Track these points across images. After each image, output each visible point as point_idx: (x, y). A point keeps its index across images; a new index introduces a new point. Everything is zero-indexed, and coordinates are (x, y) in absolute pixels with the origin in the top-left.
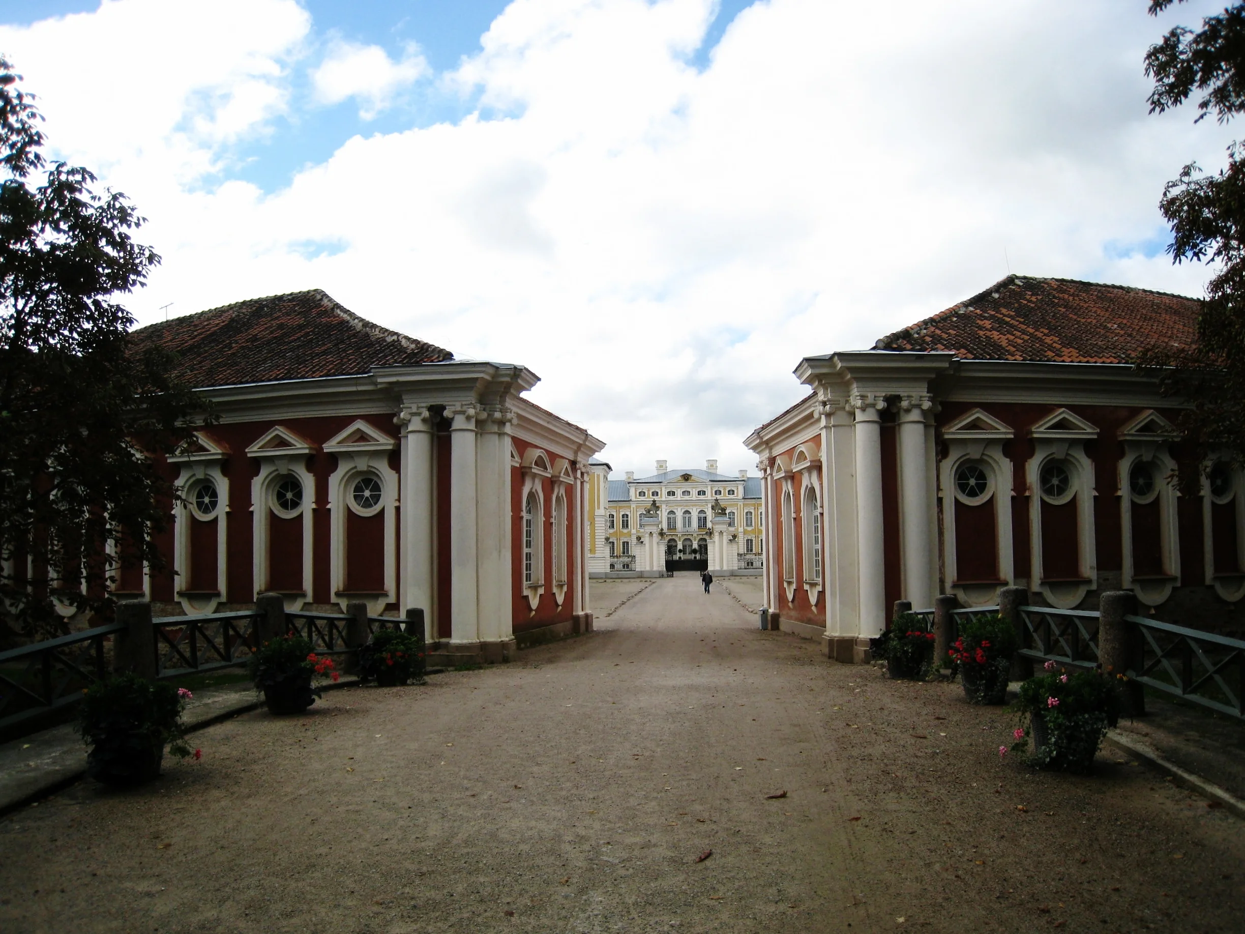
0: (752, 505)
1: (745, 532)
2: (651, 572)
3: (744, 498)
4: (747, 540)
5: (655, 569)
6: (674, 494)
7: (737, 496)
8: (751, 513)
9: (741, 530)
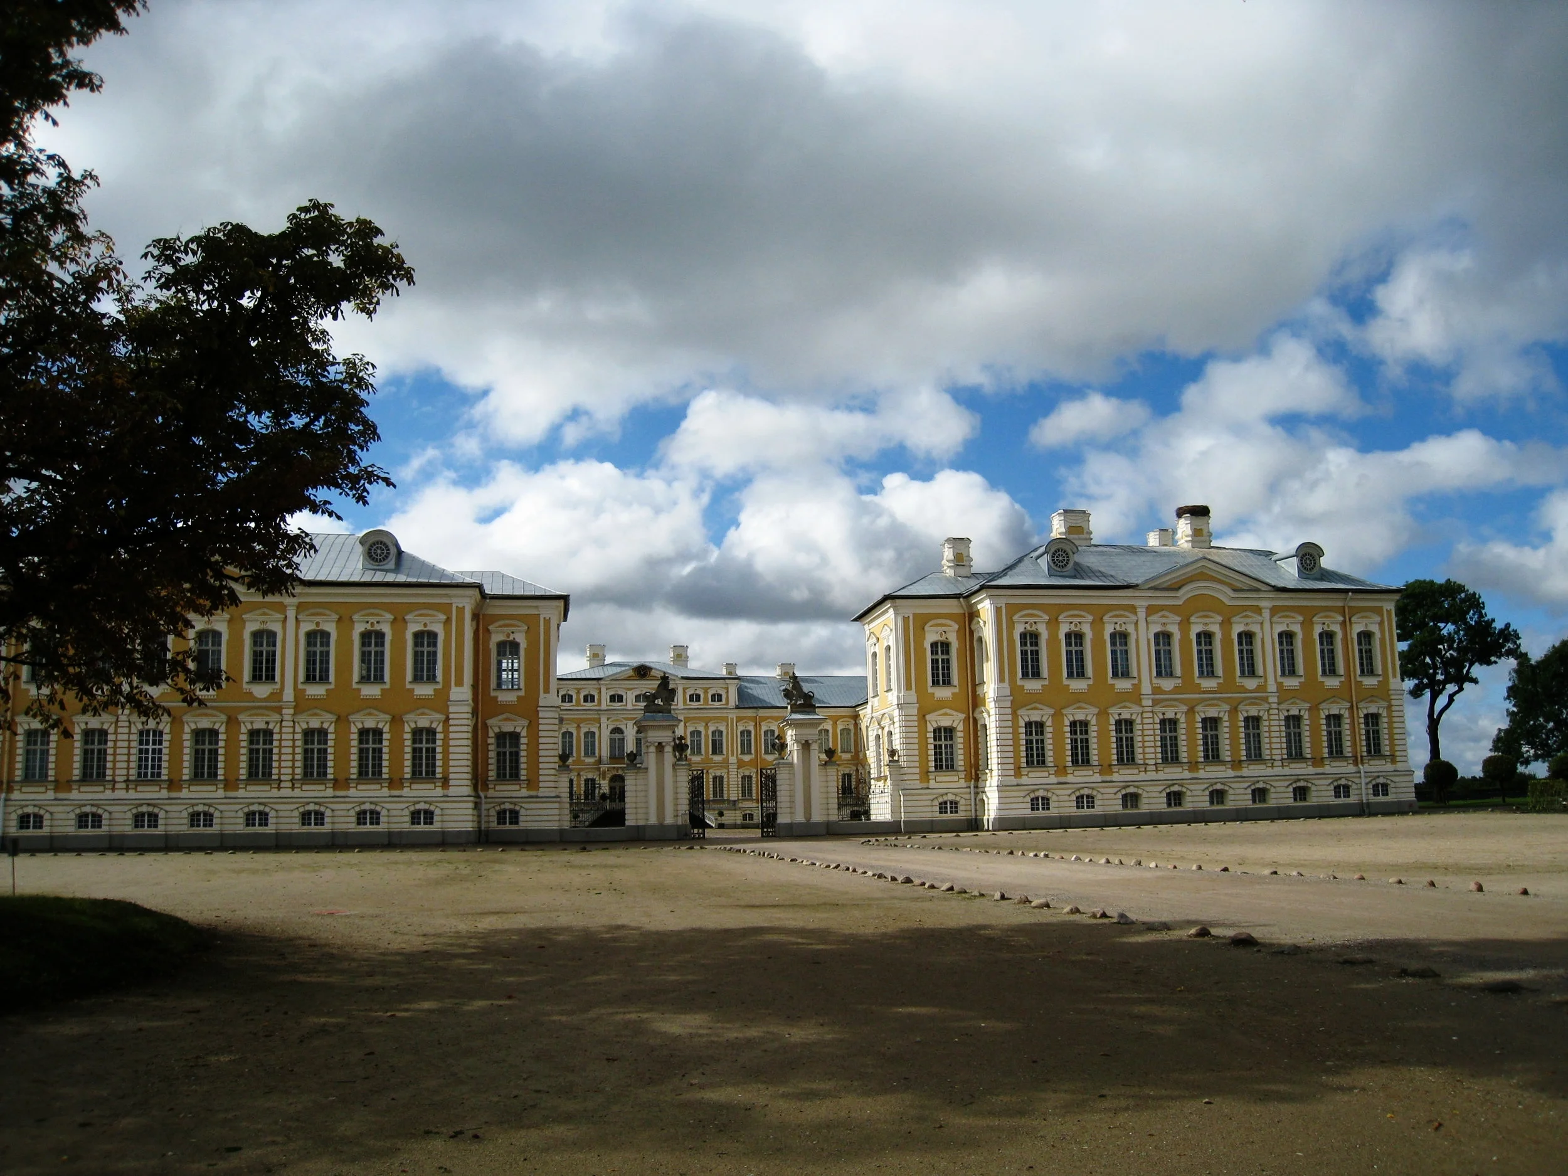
0: (750, 718)
1: (741, 764)
2: (661, 827)
3: (737, 707)
4: (743, 778)
5: (669, 820)
6: (620, 699)
7: (727, 703)
8: (749, 732)
9: (733, 760)
